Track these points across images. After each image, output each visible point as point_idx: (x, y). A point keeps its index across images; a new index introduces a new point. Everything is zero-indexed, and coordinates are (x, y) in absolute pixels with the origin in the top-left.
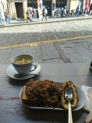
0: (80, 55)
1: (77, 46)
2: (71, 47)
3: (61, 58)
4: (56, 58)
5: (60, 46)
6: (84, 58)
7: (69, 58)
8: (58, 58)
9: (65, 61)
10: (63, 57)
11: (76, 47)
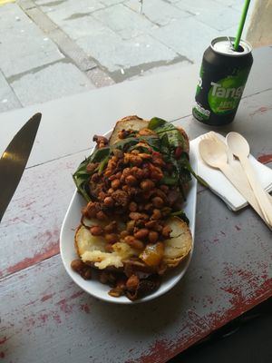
0: (124, 39)
1: (107, 7)
2: (88, 14)
3: (68, 60)
4: (52, 64)
5: (50, 15)
6: (138, 45)
7: (93, 56)
8: (58, 61)
9: (86, 67)
10: (73, 55)
11: (103, 9)
